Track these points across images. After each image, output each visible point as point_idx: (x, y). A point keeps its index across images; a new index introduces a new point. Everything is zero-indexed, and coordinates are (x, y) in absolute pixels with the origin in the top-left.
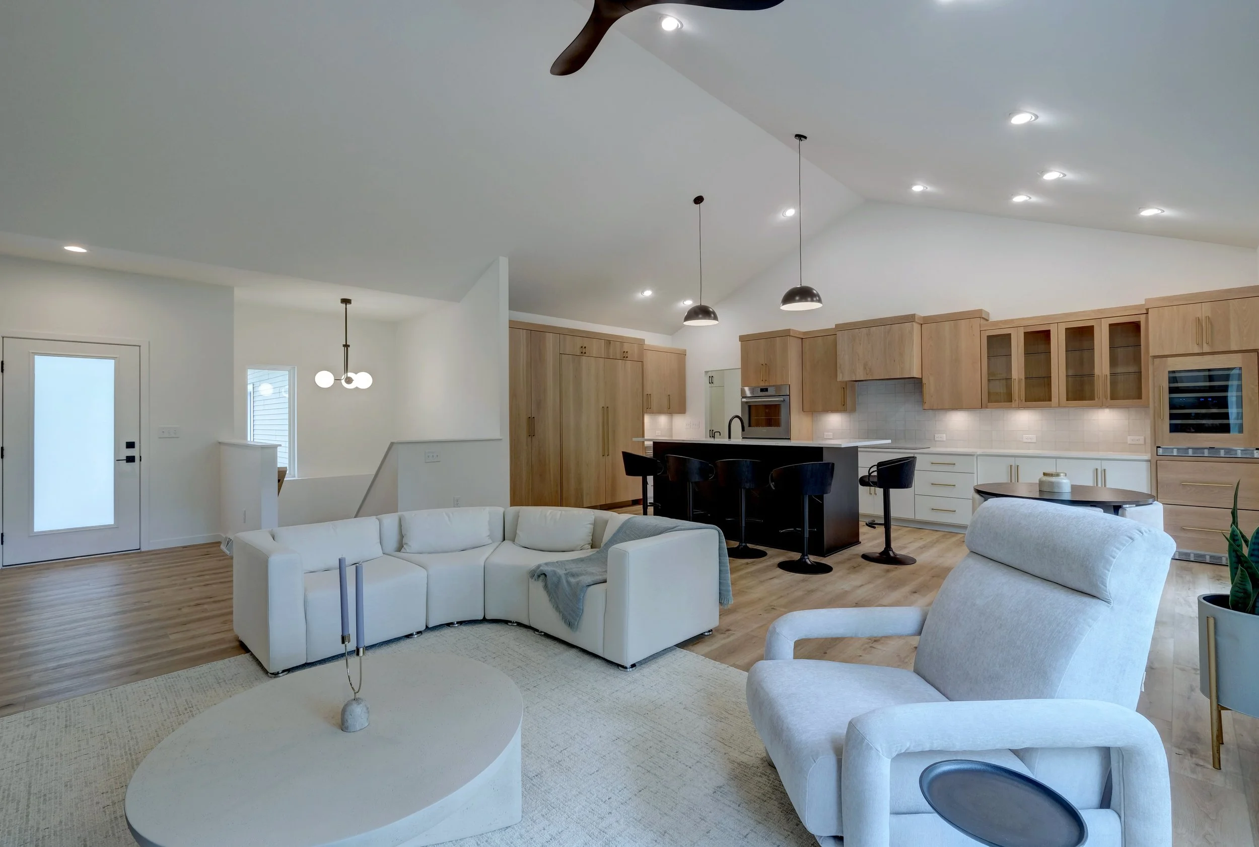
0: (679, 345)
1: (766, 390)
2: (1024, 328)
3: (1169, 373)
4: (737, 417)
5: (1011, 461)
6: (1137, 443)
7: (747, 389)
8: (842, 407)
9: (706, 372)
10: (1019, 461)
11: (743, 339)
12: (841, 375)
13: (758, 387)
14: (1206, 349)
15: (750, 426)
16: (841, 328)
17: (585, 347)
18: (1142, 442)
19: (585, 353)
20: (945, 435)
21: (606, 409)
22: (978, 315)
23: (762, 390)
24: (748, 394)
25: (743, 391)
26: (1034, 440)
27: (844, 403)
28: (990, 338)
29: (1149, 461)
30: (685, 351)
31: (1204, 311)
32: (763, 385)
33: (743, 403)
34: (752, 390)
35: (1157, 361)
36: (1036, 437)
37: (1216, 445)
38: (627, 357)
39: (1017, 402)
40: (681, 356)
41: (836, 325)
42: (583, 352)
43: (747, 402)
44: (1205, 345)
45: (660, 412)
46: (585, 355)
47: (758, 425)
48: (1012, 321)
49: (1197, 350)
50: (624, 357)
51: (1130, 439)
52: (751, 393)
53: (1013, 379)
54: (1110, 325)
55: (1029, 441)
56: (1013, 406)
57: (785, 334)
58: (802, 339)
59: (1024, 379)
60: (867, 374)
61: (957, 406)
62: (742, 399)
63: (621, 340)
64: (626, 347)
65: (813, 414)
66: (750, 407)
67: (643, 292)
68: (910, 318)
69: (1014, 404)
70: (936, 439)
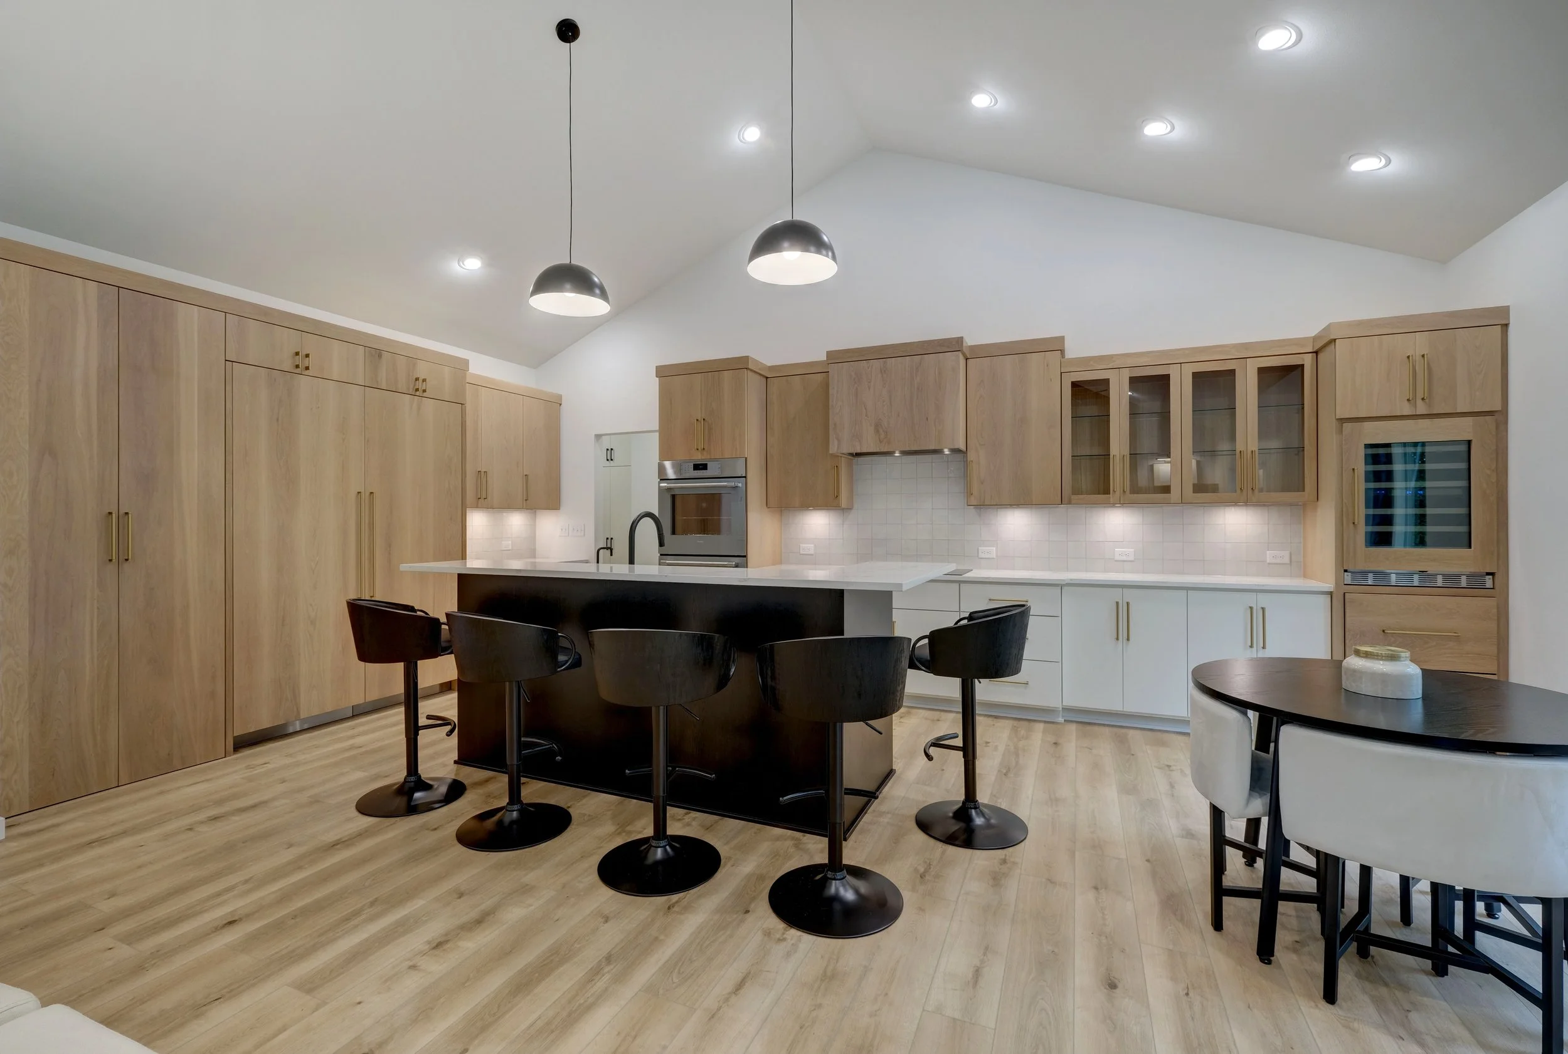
0: (550, 387)
1: (704, 467)
2: (1129, 370)
3: (1365, 448)
4: (649, 515)
5: (1116, 595)
6: (1278, 561)
7: (668, 464)
8: (830, 501)
9: (598, 437)
10: (1130, 595)
11: (663, 372)
12: (836, 442)
13: (689, 461)
14: (1421, 409)
15: (674, 533)
16: (836, 357)
17: (307, 356)
18: (1287, 560)
19: (307, 368)
20: (994, 548)
21: (366, 501)
22: (1055, 346)
23: (697, 467)
24: (671, 473)
25: (661, 469)
26: (1131, 558)
27: (838, 492)
28: (1075, 385)
29: (1331, 594)
30: (560, 397)
31: (1419, 345)
32: (699, 458)
33: (661, 490)
34: (678, 467)
35: (1347, 426)
36: (1135, 551)
37: (1431, 569)
38: (424, 391)
39: (1118, 493)
40: (554, 405)
41: (830, 354)
42: (301, 364)
43: (669, 489)
44: (1419, 402)
45: (508, 505)
46: (307, 372)
47: (685, 532)
48: (1110, 358)
49: (1407, 410)
50: (418, 389)
51: (1270, 556)
52: (675, 473)
53: (1111, 457)
54: (1260, 369)
55: (1124, 558)
56: (1112, 500)
57: (740, 365)
58: (767, 378)
59: (1128, 456)
60: (881, 442)
61: (1022, 500)
62: (659, 483)
63: (413, 356)
64: (422, 371)
65: (781, 511)
66: (674, 497)
67: (460, 260)
68: (954, 345)
69: (1112, 497)
70: (981, 555)
